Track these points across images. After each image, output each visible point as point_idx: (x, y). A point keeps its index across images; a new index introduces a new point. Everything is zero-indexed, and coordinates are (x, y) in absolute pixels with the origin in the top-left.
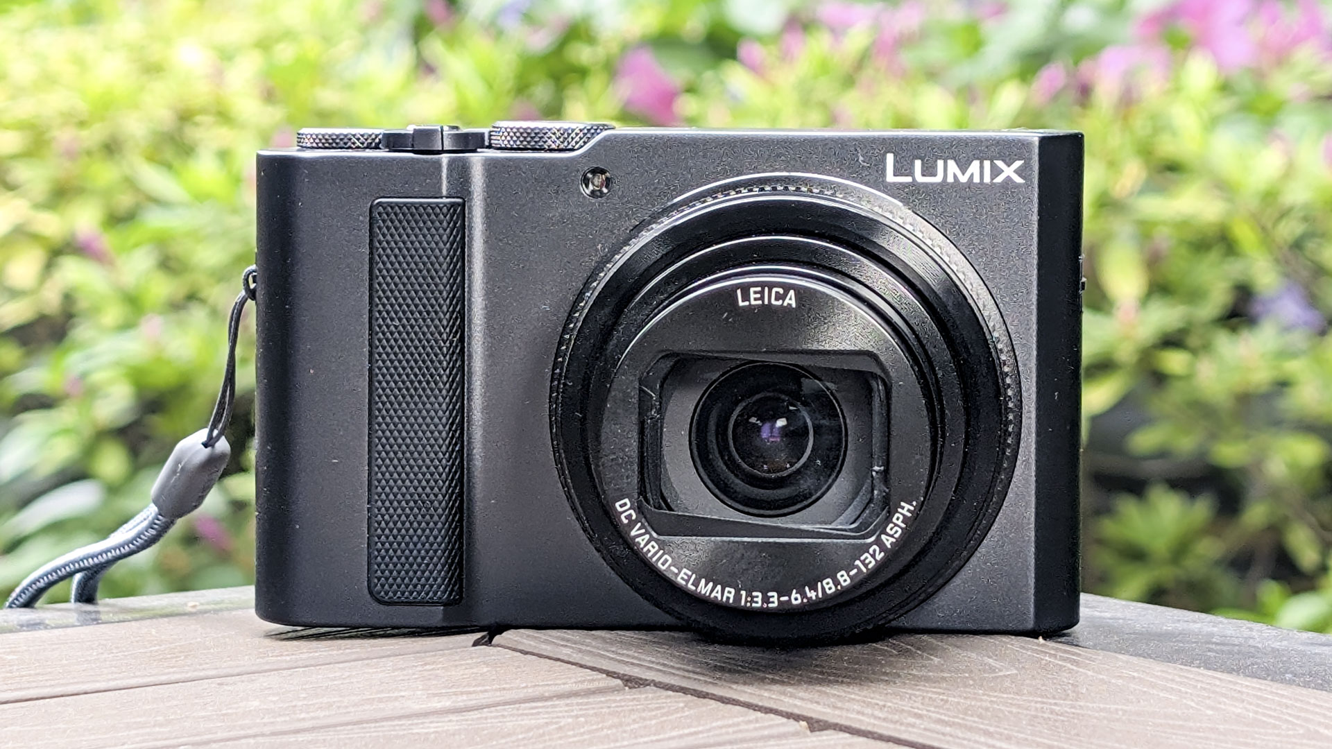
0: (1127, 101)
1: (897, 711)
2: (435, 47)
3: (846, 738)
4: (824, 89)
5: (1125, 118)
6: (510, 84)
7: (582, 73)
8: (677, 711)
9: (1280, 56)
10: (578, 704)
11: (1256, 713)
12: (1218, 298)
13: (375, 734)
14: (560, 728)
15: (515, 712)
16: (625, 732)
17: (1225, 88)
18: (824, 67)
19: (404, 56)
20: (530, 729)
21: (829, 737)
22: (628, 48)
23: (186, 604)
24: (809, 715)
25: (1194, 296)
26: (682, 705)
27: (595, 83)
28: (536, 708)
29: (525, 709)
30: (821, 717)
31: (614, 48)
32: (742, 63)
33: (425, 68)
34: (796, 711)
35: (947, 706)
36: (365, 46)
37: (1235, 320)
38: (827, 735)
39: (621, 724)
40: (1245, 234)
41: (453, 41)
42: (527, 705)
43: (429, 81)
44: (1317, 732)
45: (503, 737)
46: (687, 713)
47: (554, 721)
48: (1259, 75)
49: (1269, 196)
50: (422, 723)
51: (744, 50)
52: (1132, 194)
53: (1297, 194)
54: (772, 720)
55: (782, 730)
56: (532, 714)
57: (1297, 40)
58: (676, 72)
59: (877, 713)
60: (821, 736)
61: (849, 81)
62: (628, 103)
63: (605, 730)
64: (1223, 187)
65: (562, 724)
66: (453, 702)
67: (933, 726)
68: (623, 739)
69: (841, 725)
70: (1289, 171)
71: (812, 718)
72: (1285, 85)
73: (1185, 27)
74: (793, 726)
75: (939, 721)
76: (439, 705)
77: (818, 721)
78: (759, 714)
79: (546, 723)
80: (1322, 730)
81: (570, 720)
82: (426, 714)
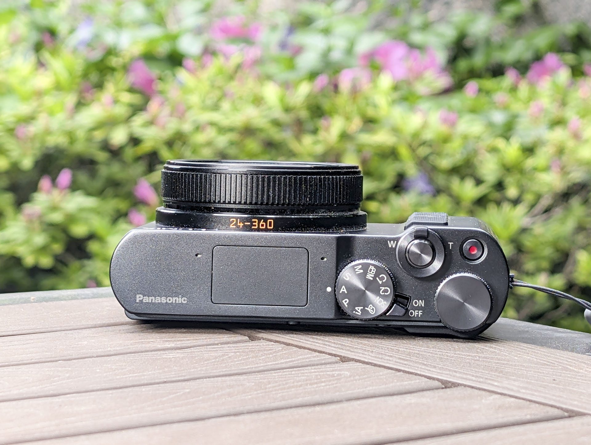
0: (355, 91)
1: (379, 353)
2: (46, 55)
3: (361, 365)
4: (220, 82)
5: (354, 99)
6: (80, 73)
7: (113, 70)
8: (279, 351)
9: (418, 75)
10: (233, 347)
11: (537, 359)
12: (390, 179)
13: (146, 358)
14: (230, 357)
15: (206, 349)
16: (260, 360)
17: (396, 88)
18: (221, 71)
19: (32, 59)
20: (216, 358)
21: (353, 365)
22: (134, 60)
23: (30, 298)
24: (340, 354)
25: (380, 177)
26: (280, 348)
27: (119, 75)
28: (214, 348)
29: (210, 348)
30: (346, 356)
31: (127, 59)
32: (185, 67)
33: (41, 64)
34: (334, 353)
35: (400, 352)
36: (13, 53)
37: (397, 189)
38: (352, 364)
39: (257, 356)
40: (404, 152)
41: (55, 52)
42: (210, 347)
43: (42, 70)
44: (567, 368)
45: (206, 361)
46: (284, 352)
47: (226, 354)
48: (409, 83)
49: (416, 135)
50: (166, 353)
51: (185, 62)
52: (356, 132)
53: (428, 135)
54: (324, 356)
55: (330, 361)
56: (214, 351)
57: (426, 68)
58: (154, 71)
59: (371, 354)
60: (349, 364)
61: (231, 77)
62: (134, 84)
63: (250, 359)
64: (395, 131)
65: (230, 356)
66: (175, 344)
67: (397, 360)
68: (261, 363)
69: (356, 359)
70: (425, 126)
71: (341, 356)
72: (421, 88)
73: (379, 61)
74: (334, 359)
75: (400, 358)
76: (169, 346)
77: (344, 357)
78: (317, 354)
79: (223, 355)
80: (569, 367)
81: (233, 354)
82: (164, 350)
